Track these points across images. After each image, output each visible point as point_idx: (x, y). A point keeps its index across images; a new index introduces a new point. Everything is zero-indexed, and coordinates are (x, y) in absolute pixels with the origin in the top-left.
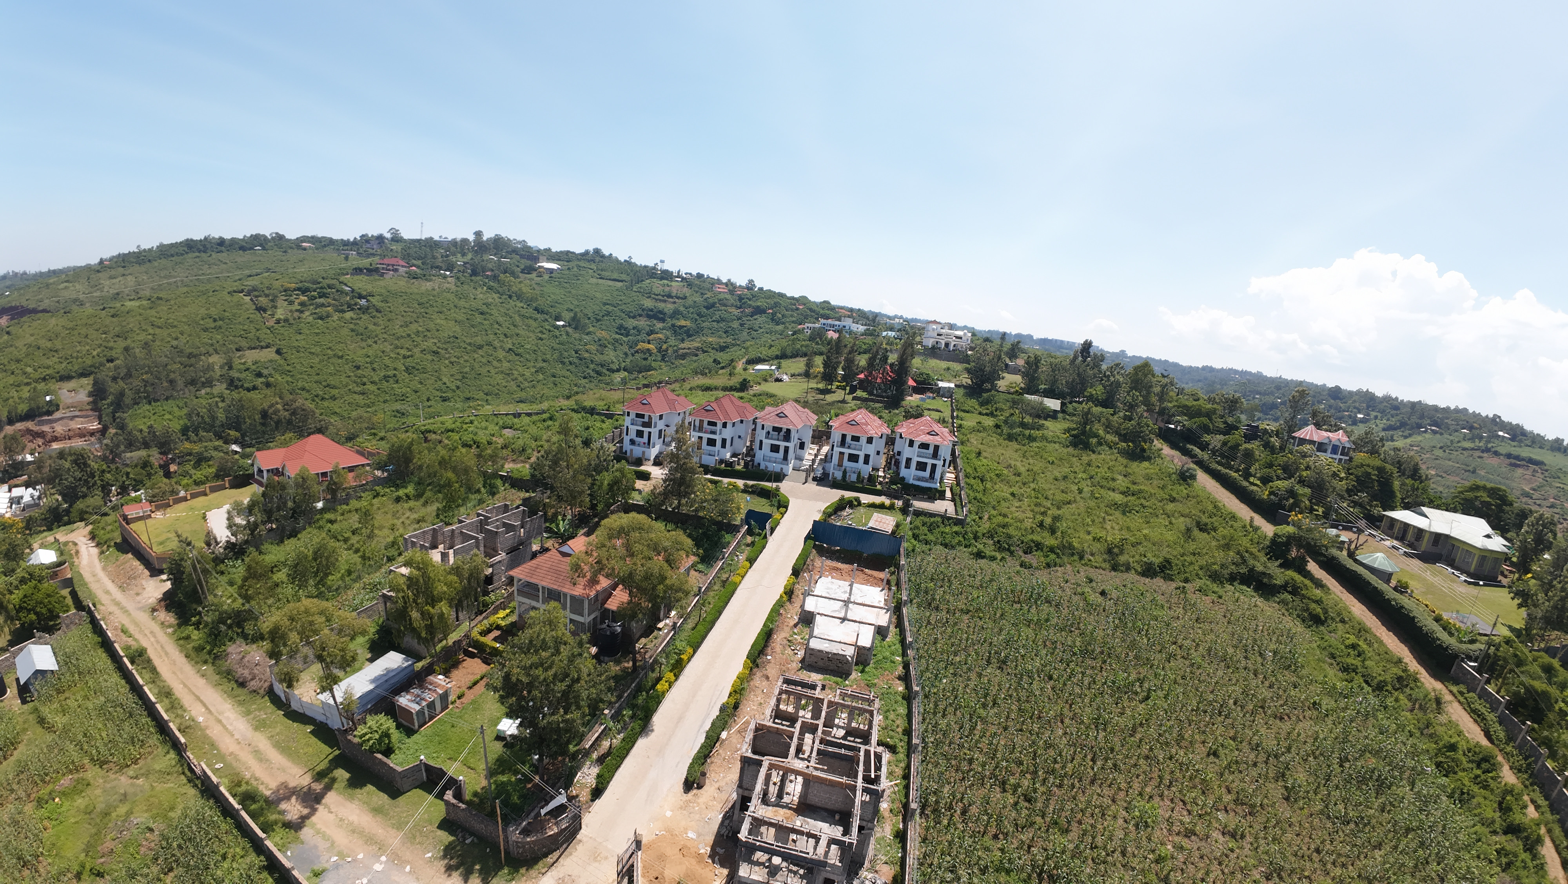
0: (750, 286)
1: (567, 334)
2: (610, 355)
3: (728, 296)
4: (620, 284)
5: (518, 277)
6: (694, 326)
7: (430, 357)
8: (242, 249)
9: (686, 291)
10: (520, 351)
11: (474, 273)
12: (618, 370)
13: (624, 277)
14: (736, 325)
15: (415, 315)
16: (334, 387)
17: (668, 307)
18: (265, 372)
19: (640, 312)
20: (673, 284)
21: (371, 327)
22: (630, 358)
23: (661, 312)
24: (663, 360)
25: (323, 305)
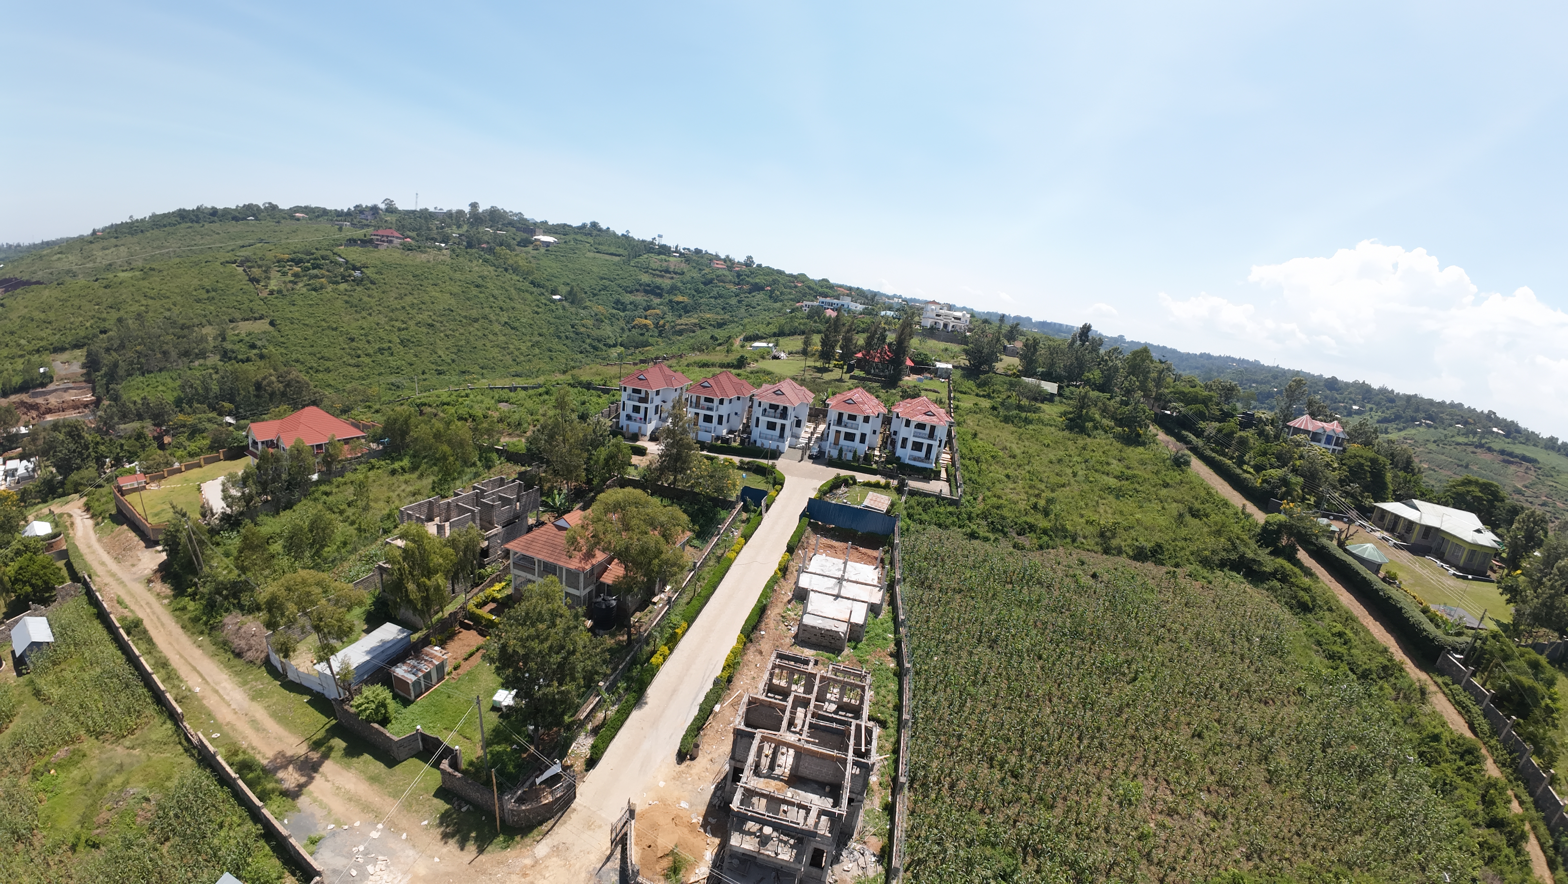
0: (749, 262)
1: (564, 308)
2: (607, 331)
3: (726, 273)
4: (618, 258)
5: (514, 250)
6: (691, 301)
7: (425, 330)
8: (235, 219)
9: (684, 267)
10: (517, 324)
11: (470, 245)
12: (615, 346)
13: (621, 251)
14: (733, 301)
15: (410, 288)
16: (329, 359)
17: (666, 283)
18: (259, 343)
19: (637, 287)
20: (671, 259)
21: (365, 299)
22: (627, 333)
23: (658, 287)
24: (660, 335)
25: (316, 276)
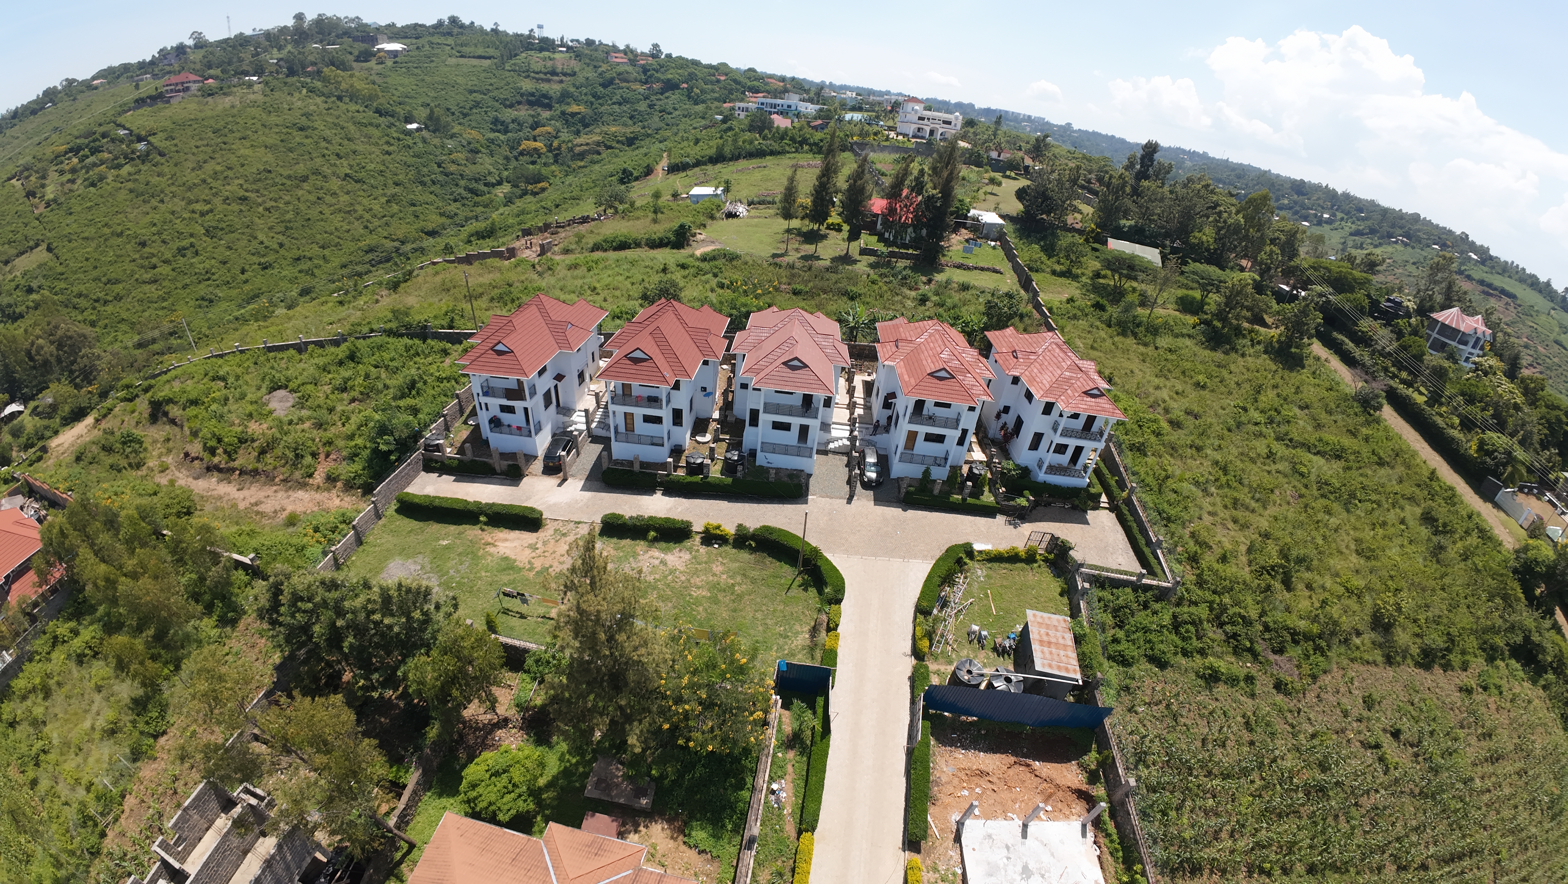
0: (656, 52)
1: (424, 141)
2: (486, 164)
3: (629, 68)
4: (488, 62)
5: (352, 69)
6: (589, 111)
9: (575, 65)
10: (362, 175)
11: (291, 72)
12: (500, 183)
13: (491, 51)
14: (643, 106)
15: (210, 150)
17: (554, 88)
19: (518, 98)
20: (557, 56)
22: (514, 163)
23: (545, 96)
24: (556, 161)
